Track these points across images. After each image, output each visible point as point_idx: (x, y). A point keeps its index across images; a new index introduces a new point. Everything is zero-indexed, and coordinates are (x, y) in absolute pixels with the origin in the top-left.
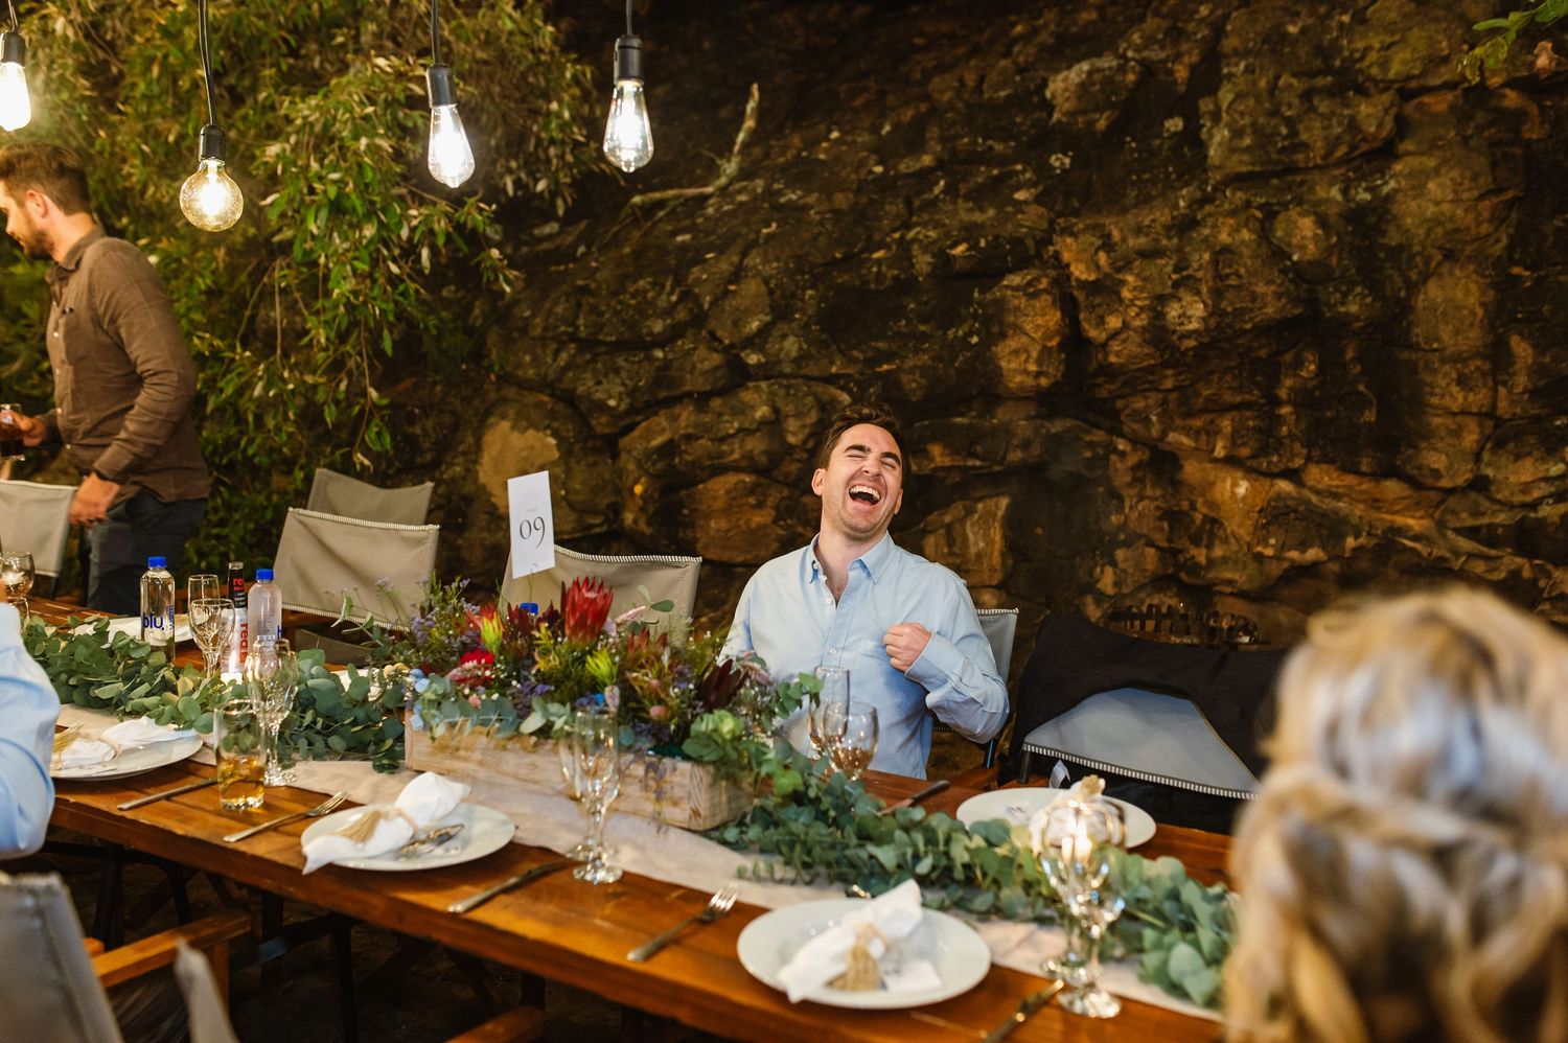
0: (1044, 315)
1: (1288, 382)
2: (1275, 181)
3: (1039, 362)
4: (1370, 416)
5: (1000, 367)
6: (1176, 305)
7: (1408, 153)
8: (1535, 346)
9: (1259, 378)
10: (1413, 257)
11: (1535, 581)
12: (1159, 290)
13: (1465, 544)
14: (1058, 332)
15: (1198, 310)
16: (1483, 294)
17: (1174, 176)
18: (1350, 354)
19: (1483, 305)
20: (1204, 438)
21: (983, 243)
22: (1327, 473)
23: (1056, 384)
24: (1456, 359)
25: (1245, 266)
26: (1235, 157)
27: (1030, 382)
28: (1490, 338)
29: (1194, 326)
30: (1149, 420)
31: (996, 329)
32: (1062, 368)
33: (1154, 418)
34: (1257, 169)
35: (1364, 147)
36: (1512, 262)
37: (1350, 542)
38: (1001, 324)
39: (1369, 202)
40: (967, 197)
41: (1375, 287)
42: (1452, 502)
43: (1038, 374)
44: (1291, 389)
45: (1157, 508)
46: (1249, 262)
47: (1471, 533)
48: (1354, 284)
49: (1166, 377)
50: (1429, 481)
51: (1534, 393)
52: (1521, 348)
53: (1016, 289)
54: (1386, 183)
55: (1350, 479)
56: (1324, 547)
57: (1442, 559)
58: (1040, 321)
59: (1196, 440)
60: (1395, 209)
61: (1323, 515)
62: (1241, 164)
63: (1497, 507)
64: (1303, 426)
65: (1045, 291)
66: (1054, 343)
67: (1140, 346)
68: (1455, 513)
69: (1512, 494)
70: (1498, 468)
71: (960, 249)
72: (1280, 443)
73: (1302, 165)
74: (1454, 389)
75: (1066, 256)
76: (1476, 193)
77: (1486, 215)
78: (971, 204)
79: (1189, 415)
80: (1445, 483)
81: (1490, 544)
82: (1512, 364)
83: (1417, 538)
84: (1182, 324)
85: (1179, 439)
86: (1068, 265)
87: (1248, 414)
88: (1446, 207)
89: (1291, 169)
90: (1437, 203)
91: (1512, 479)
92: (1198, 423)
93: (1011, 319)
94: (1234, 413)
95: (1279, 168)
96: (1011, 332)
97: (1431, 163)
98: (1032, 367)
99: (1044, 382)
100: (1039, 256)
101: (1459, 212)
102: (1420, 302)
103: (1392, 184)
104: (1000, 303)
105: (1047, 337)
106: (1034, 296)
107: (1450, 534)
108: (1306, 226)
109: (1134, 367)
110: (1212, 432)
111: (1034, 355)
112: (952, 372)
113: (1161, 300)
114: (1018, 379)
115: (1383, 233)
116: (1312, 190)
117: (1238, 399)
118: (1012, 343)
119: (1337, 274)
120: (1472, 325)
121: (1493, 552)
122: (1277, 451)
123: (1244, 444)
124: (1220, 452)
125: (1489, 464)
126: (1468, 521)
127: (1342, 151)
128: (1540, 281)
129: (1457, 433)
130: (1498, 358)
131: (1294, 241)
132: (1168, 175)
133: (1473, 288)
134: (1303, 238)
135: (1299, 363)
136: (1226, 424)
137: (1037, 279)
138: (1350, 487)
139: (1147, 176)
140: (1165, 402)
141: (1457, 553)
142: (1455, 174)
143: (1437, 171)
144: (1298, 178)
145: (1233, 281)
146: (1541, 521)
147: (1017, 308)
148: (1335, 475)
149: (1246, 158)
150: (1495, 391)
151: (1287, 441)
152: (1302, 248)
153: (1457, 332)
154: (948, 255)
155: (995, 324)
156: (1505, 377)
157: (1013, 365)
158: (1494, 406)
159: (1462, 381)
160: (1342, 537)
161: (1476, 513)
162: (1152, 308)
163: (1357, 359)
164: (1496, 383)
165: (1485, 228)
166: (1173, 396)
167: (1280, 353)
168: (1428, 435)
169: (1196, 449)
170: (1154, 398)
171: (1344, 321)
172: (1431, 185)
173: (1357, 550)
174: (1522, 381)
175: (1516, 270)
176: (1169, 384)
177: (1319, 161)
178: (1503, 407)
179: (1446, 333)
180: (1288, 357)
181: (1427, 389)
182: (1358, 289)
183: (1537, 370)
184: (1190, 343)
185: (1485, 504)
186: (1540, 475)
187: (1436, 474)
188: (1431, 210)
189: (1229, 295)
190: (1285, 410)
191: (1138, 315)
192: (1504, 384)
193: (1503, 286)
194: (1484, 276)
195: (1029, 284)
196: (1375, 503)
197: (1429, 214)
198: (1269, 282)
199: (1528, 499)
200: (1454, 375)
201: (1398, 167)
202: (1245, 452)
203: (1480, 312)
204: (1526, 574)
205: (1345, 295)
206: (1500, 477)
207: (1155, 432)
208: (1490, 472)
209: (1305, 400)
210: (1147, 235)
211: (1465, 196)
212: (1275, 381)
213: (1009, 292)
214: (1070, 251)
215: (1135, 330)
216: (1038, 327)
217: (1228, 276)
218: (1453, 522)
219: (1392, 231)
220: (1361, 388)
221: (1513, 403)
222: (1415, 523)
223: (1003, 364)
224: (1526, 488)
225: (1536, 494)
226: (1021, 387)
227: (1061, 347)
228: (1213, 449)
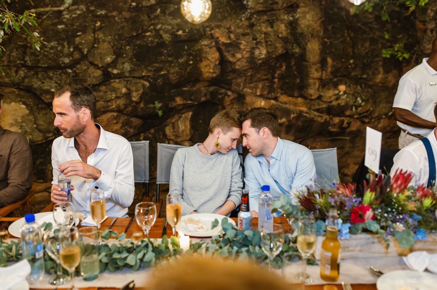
0: (214, 54)
1: (278, 72)
2: (268, 13)
3: (213, 69)
4: (298, 81)
5: (202, 71)
6: (258, 50)
7: (302, 7)
8: (333, 60)
9: (271, 71)
10: (305, 36)
11: (329, 121)
12: (252, 45)
13: (316, 114)
14: (218, 59)
15: (264, 52)
16: (319, 46)
17: (229, 10)
18: (293, 63)
19: (319, 49)
20: (254, 89)
21: (187, 30)
22: (285, 98)
23: (217, 76)
24: (314, 64)
25: (272, 38)
26: (258, 5)
27: (211, 75)
28: (321, 58)
29: (263, 56)
30: (240, 85)
31: (198, 59)
32: (220, 70)
33: (242, 85)
34: (264, 9)
35: (289, 4)
36: (325, 38)
37: (292, 116)
38: (200, 57)
39: (293, 20)
40: (170, 15)
41: (299, 44)
42: (313, 102)
43: (214, 73)
44: (279, 74)
45: (236, 111)
46: (273, 37)
47: (317, 110)
48: (293, 43)
49: (249, 72)
50: (309, 98)
51: (332, 72)
52: (329, 60)
53: (206, 46)
54: (297, 15)
55: (290, 98)
56: (286, 118)
57: (313, 118)
58: (213, 56)
59: (252, 90)
60: (299, 22)
61: (285, 109)
62: (260, 8)
63: (323, 103)
64: (280, 84)
65: (214, 46)
66: (217, 63)
67: (246, 63)
68: (314, 105)
69: (327, 99)
70: (324, 93)
71: (180, 32)
72: (274, 90)
73: (275, 8)
74: (315, 72)
75: (217, 35)
76: (317, 19)
77: (318, 25)
78: (171, 17)
79: (251, 83)
80: (313, 98)
81: (322, 113)
82: (327, 65)
83: (306, 113)
84: (259, 56)
85: (247, 90)
86: (218, 38)
87: (266, 82)
88: (311, 22)
89: (273, 10)
90: (309, 21)
91: (328, 95)
92: (252, 85)
93: (204, 55)
94: (263, 82)
95: (270, 9)
96: (203, 60)
97: (307, 10)
98: (211, 71)
99: (214, 75)
100: (205, 35)
101: (314, 24)
102: (307, 49)
103: (298, 15)
104: (200, 51)
105: (216, 61)
106: (211, 48)
107: (312, 111)
108: (283, 27)
109: (242, 69)
110: (256, 88)
111: (212, 66)
112: (186, 73)
113: (253, 49)
114: (207, 75)
115: (297, 29)
116: (280, 16)
117: (265, 77)
118: (204, 63)
119: (289, 41)
120: (317, 55)
121: (322, 115)
122: (273, 92)
123: (265, 91)
124: (258, 93)
125: (322, 92)
126: (317, 107)
127: (285, 5)
128: (331, 42)
129: (315, 84)
130: (323, 63)
131: (280, 31)
132: (228, 10)
133: (317, 44)
134: (282, 30)
135: (281, 66)
136: (260, 85)
137: (211, 42)
138: (290, 101)
139: (221, 10)
140: (246, 79)
141: (315, 116)
142: (313, 13)
143: (308, 12)
144: (274, 12)
145: (269, 43)
146: (333, 106)
147: (206, 52)
148: (286, 97)
149: (261, 6)
150: (322, 72)
151: (276, 89)
152: (282, 33)
153: (314, 57)
154: (177, 34)
155: (199, 57)
156: (325, 69)
157: (206, 70)
158: (322, 76)
159: (316, 70)
160: (290, 115)
161: (319, 105)
162: (251, 51)
163: (294, 65)
164: (322, 70)
165: (319, 28)
166: (248, 78)
167: (276, 64)
168: (309, 85)
169: (252, 93)
170: (244, 78)
171: (293, 54)
172: (308, 16)
173: (294, 118)
174: (329, 69)
175: (326, 40)
176: (249, 74)
177: (280, 8)
178: (324, 77)
179: (311, 57)
180: (278, 65)
181: (309, 72)
182: (295, 45)
183: (333, 66)
184: (260, 62)
185: (321, 103)
186: (334, 94)
187: (311, 95)
188: (307, 23)
189: (268, 47)
190: (276, 80)
191: (246, 53)
192: (325, 70)
193: (323, 44)
194: (319, 41)
195: (210, 44)
196: (295, 104)
197: (307, 24)
198: (280, 43)
199: (330, 100)
200: (315, 68)
201: (299, 10)
202: (266, 93)
203: (318, 51)
204: (328, 120)
205: (292, 46)
206: (325, 95)
207: (241, 89)
208: (322, 94)
209: (282, 77)
210: (241, 28)
211: (315, 19)
212: (274, 72)
213: (204, 47)
214: (218, 33)
215: (245, 58)
216: (213, 58)
217: (268, 41)
218: (313, 108)
219: (299, 29)
220: (296, 73)
221: (326, 75)
222: (304, 109)
223: (203, 70)
224: (330, 97)
225: (332, 99)
226: (208, 77)
227: (219, 64)
228: (256, 92)
